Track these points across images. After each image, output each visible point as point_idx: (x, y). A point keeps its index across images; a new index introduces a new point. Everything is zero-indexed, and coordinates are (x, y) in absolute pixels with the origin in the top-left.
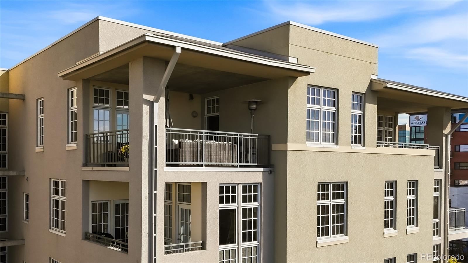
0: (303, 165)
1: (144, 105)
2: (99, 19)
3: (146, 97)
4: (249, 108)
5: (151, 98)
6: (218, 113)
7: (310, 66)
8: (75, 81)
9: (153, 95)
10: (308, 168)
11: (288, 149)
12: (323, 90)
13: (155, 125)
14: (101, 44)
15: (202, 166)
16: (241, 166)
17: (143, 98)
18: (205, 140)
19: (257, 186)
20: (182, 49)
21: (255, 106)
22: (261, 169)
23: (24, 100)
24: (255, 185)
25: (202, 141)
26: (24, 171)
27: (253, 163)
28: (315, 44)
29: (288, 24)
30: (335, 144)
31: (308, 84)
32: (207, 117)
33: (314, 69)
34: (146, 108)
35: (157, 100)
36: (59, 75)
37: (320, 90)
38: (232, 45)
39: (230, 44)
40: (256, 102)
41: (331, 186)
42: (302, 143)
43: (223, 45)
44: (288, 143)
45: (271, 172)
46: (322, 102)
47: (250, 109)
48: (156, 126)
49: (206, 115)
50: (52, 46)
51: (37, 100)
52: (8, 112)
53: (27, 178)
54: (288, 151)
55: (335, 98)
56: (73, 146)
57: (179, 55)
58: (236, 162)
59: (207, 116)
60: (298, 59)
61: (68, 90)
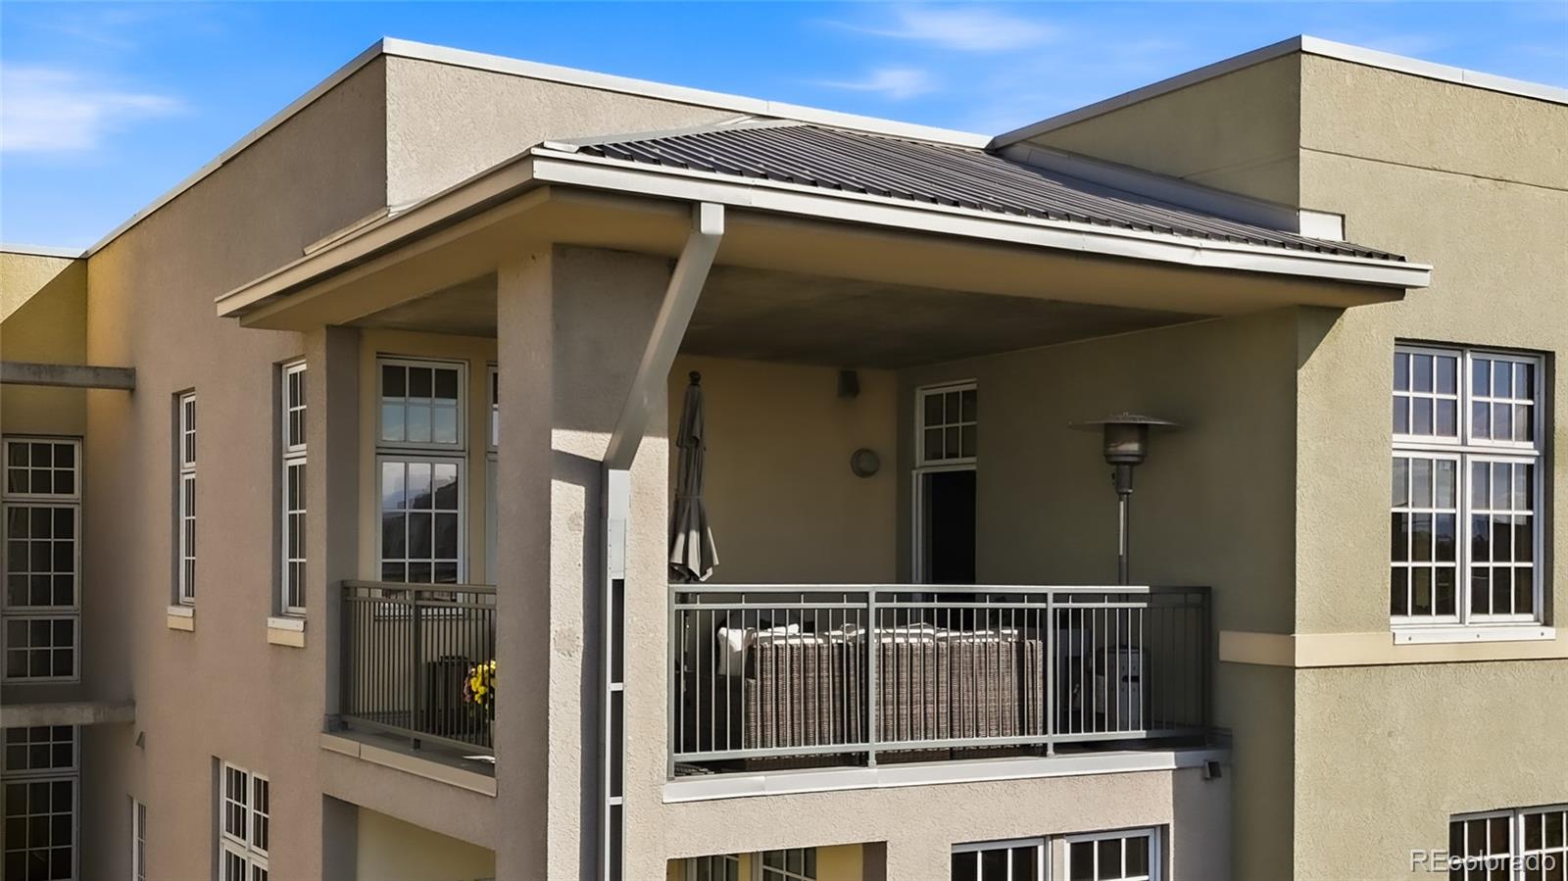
0: (1374, 734)
1: (556, 484)
2: (385, 51)
3: (565, 440)
4: (1108, 456)
5: (593, 445)
6: (972, 459)
7: (1402, 259)
8: (299, 333)
9: (607, 431)
10: (1401, 746)
11: (1297, 665)
12: (1474, 360)
13: (614, 581)
14: (397, 170)
15: (861, 760)
16: (1061, 748)
17: (554, 446)
18: (878, 625)
19: (1147, 838)
20: (731, 210)
21: (1134, 447)
22: (1167, 759)
23: (132, 390)
24: (1139, 838)
25: (862, 631)
26: (131, 703)
27: (1124, 727)
28: (1431, 143)
29: (1293, 49)
30: (1537, 620)
31: (1397, 339)
32: (924, 474)
33: (1426, 271)
34: (567, 499)
35: (623, 457)
36: (225, 308)
37: (1459, 360)
38: (1032, 143)
39: (1024, 141)
40: (1142, 432)
41: (1518, 828)
42: (1368, 629)
43: (993, 142)
44: (1297, 635)
45: (1214, 770)
46: (1467, 418)
47: (1114, 459)
48: (619, 585)
49: (918, 464)
50: (224, 164)
51: (177, 396)
52: (82, 437)
53: (142, 733)
54: (1297, 671)
55: (1536, 396)
56: (288, 630)
57: (720, 239)
58: (1040, 731)
59: (923, 471)
60: (1343, 217)
61: (279, 367)
